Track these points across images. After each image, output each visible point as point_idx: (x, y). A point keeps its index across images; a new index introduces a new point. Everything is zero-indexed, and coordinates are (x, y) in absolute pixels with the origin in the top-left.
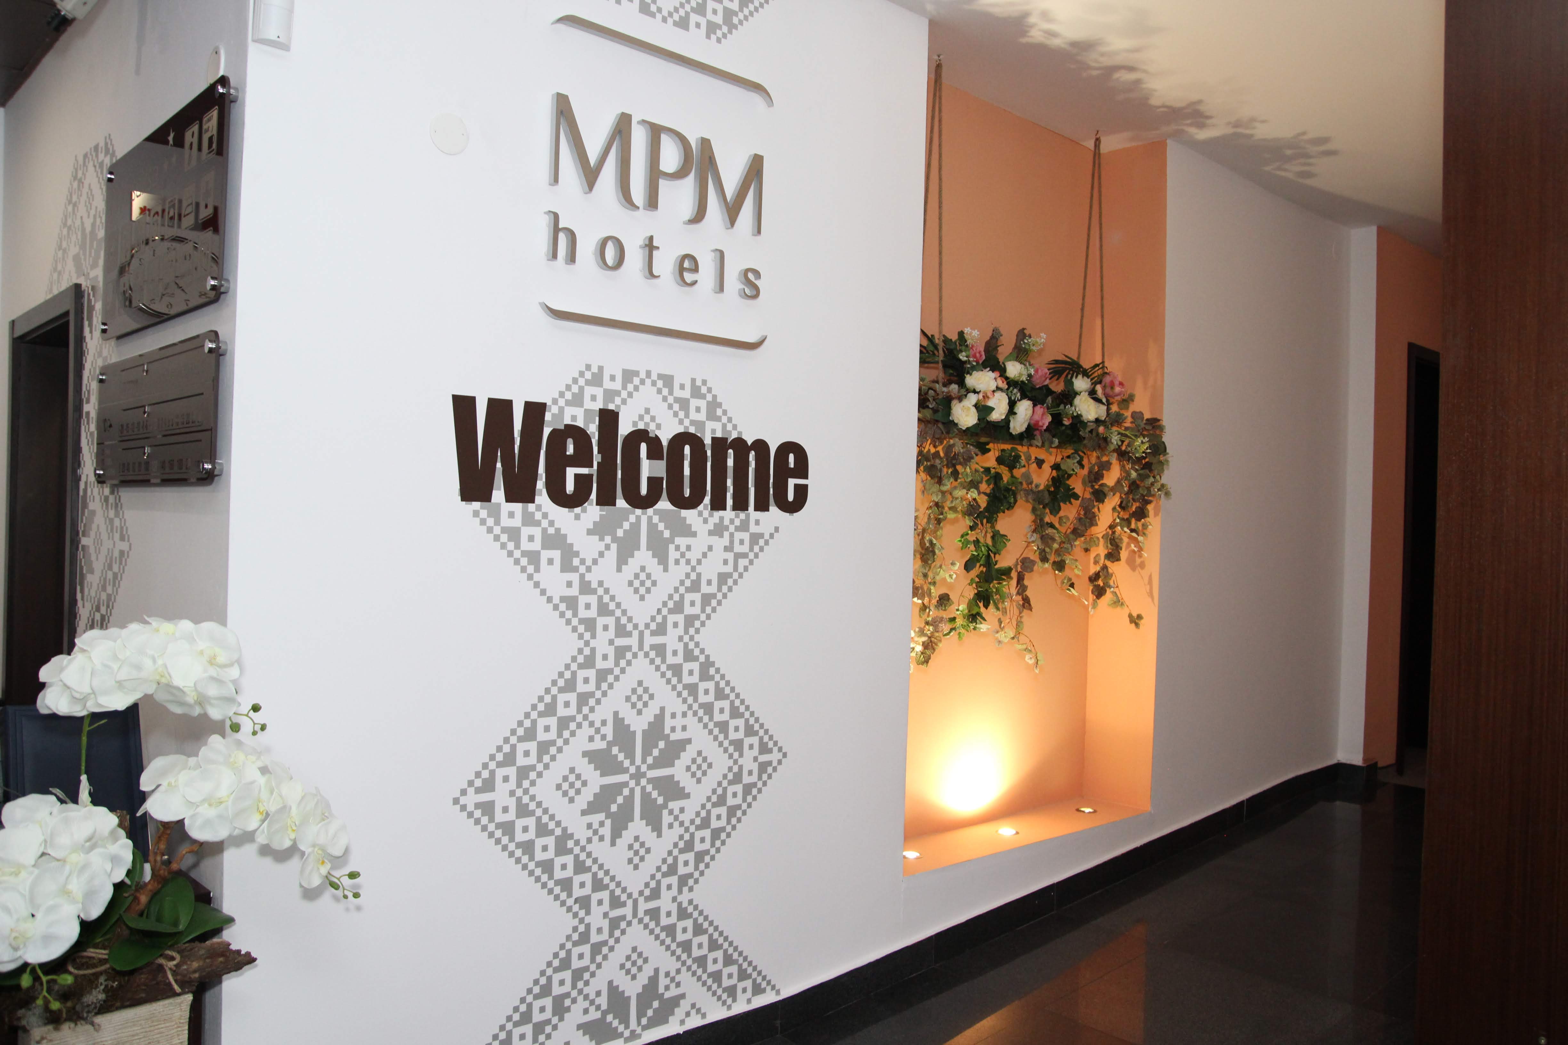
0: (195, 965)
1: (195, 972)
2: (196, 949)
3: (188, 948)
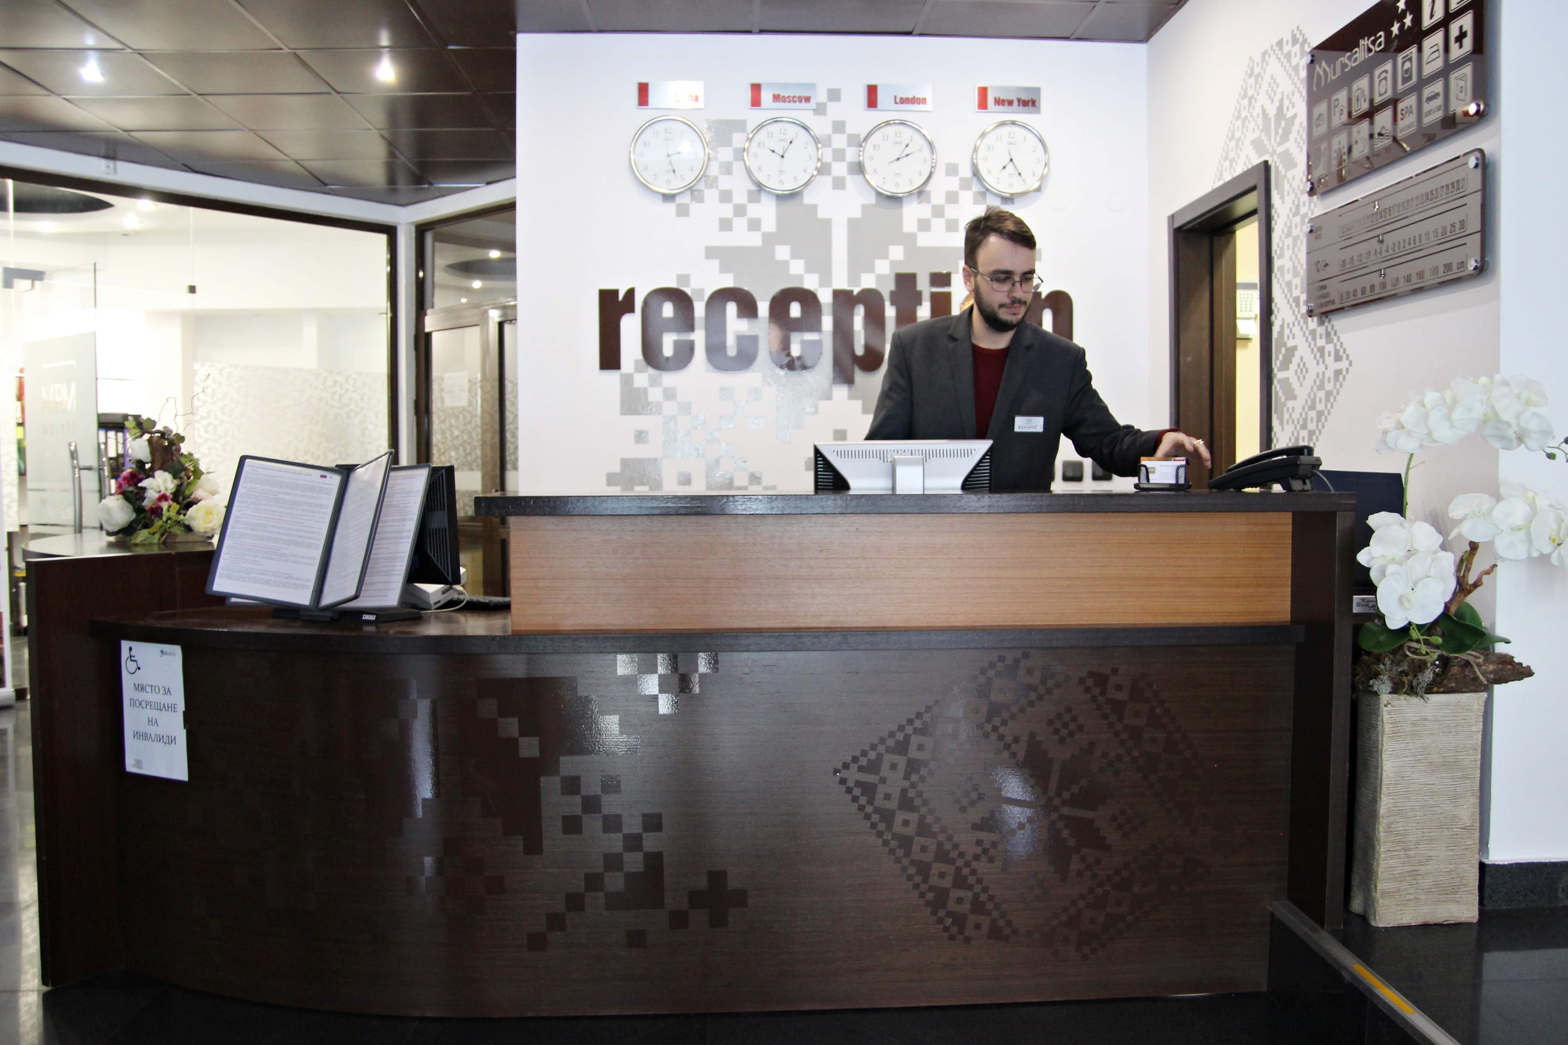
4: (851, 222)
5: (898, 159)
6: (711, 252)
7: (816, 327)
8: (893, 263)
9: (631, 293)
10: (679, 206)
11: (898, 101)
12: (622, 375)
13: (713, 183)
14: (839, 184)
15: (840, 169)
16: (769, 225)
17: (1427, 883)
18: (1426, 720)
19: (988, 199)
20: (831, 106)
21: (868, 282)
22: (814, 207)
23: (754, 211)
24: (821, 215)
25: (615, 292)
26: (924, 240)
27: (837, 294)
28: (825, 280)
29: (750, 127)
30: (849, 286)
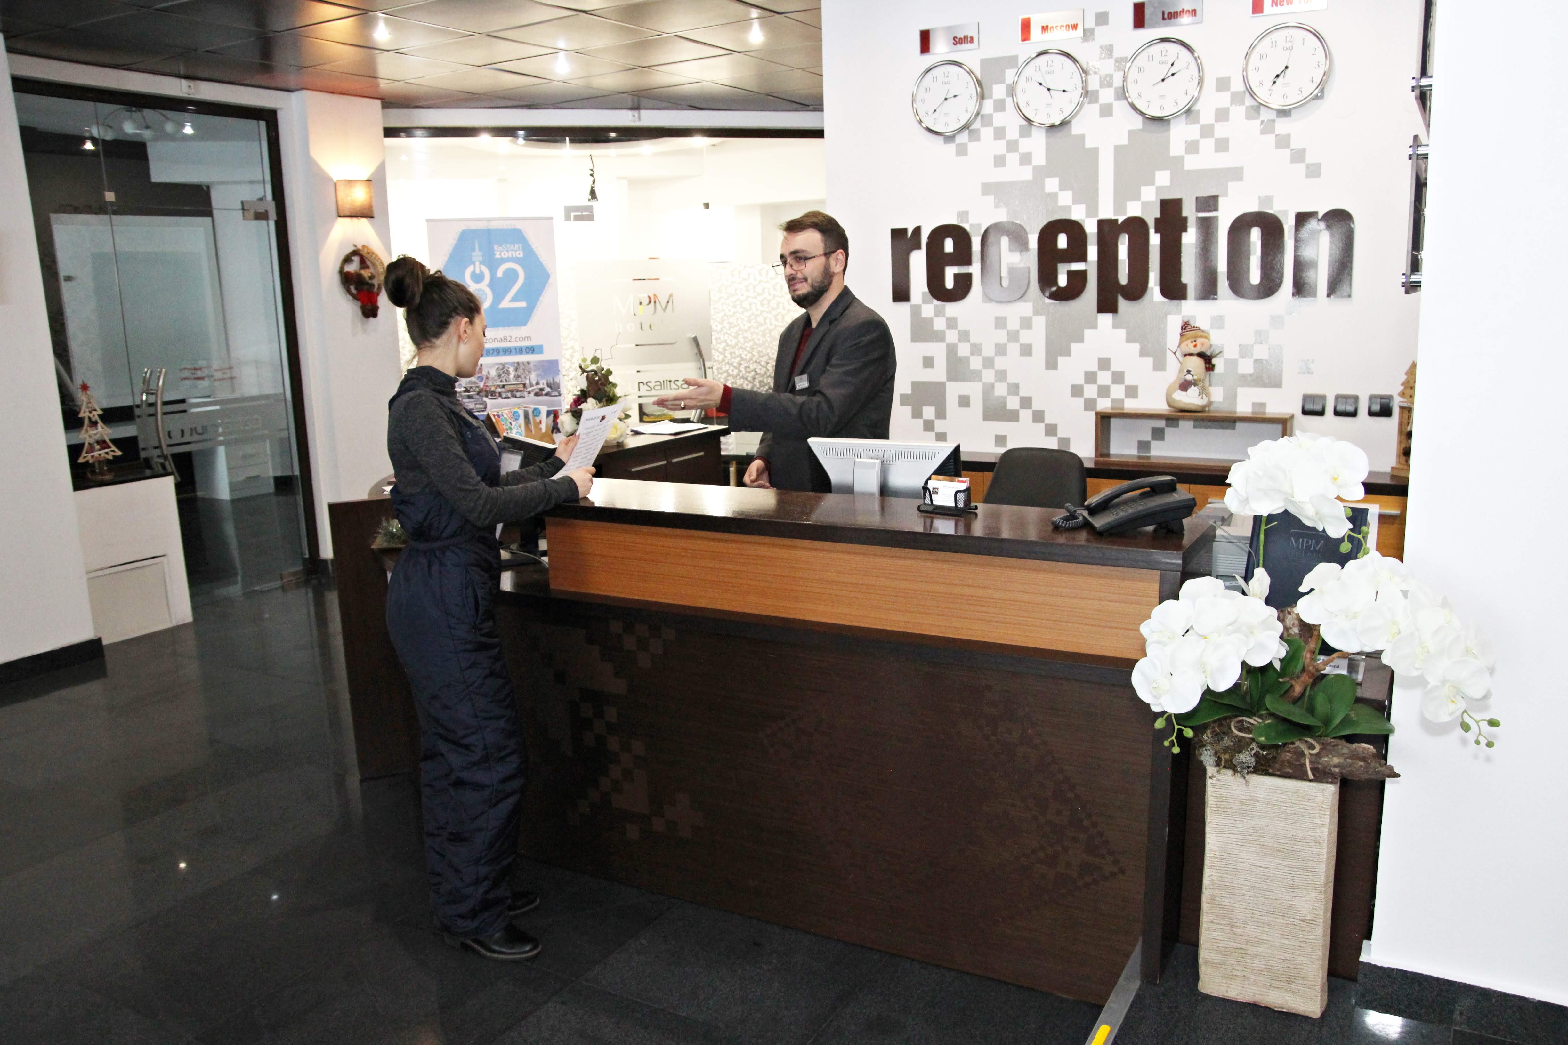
0: (1336, 760)
1: (1335, 766)
2: (1340, 747)
3: (1333, 744)
4: (1118, 149)
5: (1163, 80)
6: (987, 188)
7: (1082, 257)
8: (1159, 189)
9: (917, 230)
10: (958, 145)
11: (1166, 16)
12: (912, 306)
13: (987, 121)
14: (1106, 111)
15: (1107, 96)
16: (1040, 159)
17: (1258, 964)
18: (1257, 801)
19: (1262, 113)
20: (1099, 31)
21: (1134, 210)
22: (1082, 137)
23: (1025, 145)
24: (1089, 144)
25: (905, 231)
26: (1192, 163)
27: (1101, 223)
28: (1092, 210)
29: (1021, 61)
30: (1114, 215)
